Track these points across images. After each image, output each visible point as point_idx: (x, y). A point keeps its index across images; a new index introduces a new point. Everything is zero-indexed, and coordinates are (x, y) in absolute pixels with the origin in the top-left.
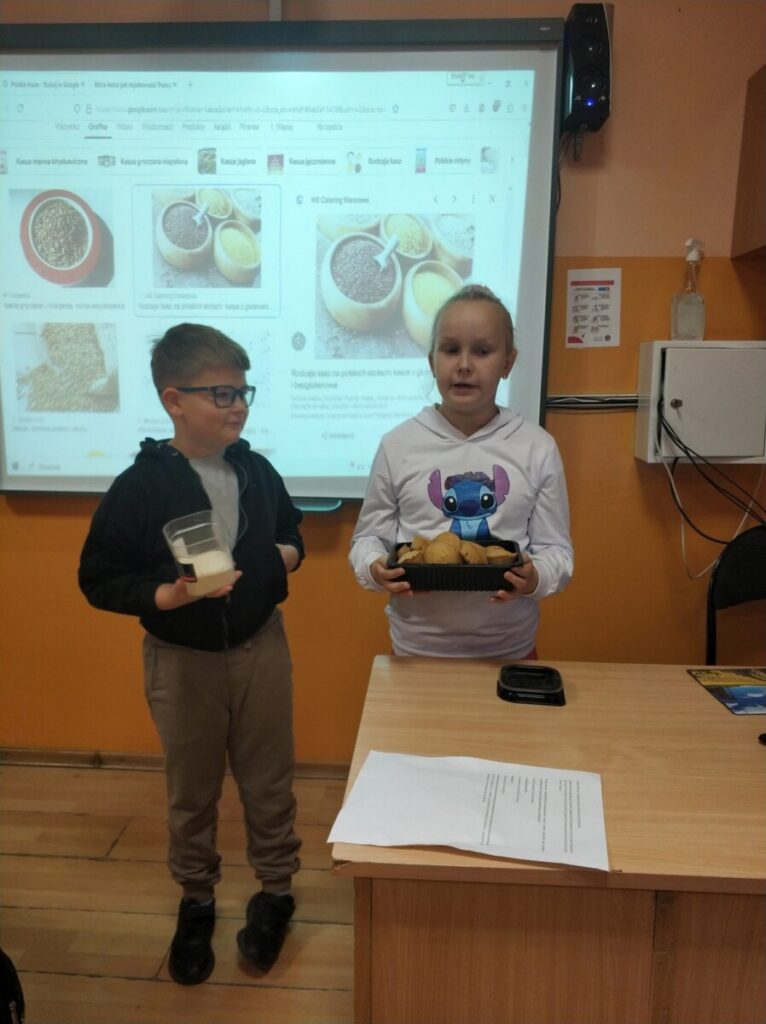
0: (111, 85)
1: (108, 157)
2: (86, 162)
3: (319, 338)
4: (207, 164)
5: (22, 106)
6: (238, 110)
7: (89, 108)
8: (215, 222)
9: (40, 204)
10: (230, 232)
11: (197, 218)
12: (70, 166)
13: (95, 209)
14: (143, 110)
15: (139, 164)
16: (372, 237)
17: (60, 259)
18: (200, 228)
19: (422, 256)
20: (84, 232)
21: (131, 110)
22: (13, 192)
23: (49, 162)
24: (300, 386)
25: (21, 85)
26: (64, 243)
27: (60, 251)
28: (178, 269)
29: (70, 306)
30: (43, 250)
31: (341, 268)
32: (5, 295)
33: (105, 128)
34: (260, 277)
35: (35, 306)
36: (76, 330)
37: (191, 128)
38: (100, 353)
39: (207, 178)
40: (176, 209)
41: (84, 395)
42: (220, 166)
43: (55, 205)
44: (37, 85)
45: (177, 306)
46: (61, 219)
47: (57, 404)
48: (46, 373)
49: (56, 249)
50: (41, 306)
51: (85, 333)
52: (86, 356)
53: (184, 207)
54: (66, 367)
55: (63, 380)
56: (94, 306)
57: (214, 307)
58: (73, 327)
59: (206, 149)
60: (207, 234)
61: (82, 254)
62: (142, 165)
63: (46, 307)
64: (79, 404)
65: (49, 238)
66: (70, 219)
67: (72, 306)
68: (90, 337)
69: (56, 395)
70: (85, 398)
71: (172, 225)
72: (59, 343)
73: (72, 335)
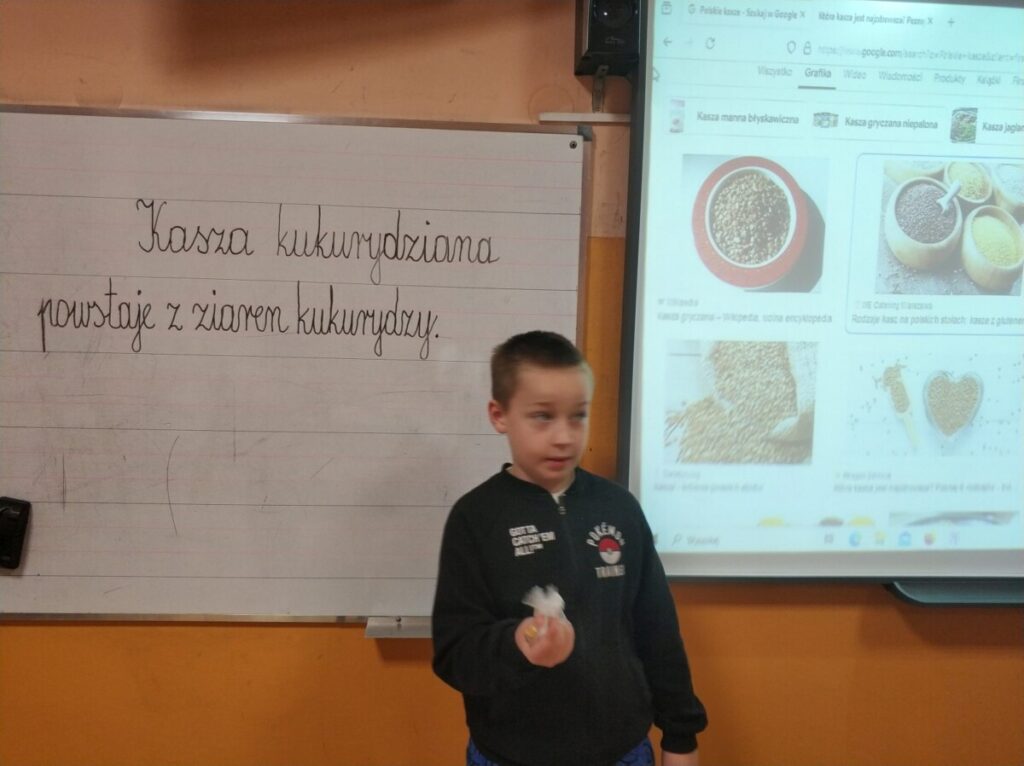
0: (841, 18)
1: (828, 114)
2: (796, 121)
4: (963, 129)
5: (713, 40)
6: (1012, 58)
7: (808, 46)
8: (967, 207)
9: (724, 178)
10: (987, 221)
11: (944, 202)
12: (774, 124)
13: (805, 185)
14: (883, 53)
15: (870, 126)
17: (746, 252)
18: (947, 214)
20: (786, 216)
21: (866, 53)
22: (688, 158)
23: (744, 119)
25: (714, 12)
26: (755, 230)
27: (748, 242)
28: (910, 270)
29: (755, 318)
32: (661, 301)
33: (828, 74)
35: (703, 317)
36: (760, 350)
37: (946, 79)
38: (792, 383)
39: (964, 148)
40: (916, 188)
41: (762, 441)
42: (981, 135)
43: (746, 177)
44: (738, 13)
45: (905, 320)
46: (752, 198)
47: (722, 453)
48: (711, 410)
49: (742, 239)
50: (712, 318)
51: (772, 355)
52: (771, 387)
53: (926, 187)
54: (740, 402)
55: (734, 419)
56: (788, 318)
57: (955, 321)
58: (755, 347)
59: (963, 109)
60: (954, 224)
61: (779, 247)
62: (874, 128)
63: (719, 318)
64: (755, 452)
65: (734, 223)
66: (767, 198)
67: (757, 317)
68: (779, 360)
69: (722, 441)
70: (763, 445)
71: (908, 209)
72: (733, 369)
73: (754, 358)
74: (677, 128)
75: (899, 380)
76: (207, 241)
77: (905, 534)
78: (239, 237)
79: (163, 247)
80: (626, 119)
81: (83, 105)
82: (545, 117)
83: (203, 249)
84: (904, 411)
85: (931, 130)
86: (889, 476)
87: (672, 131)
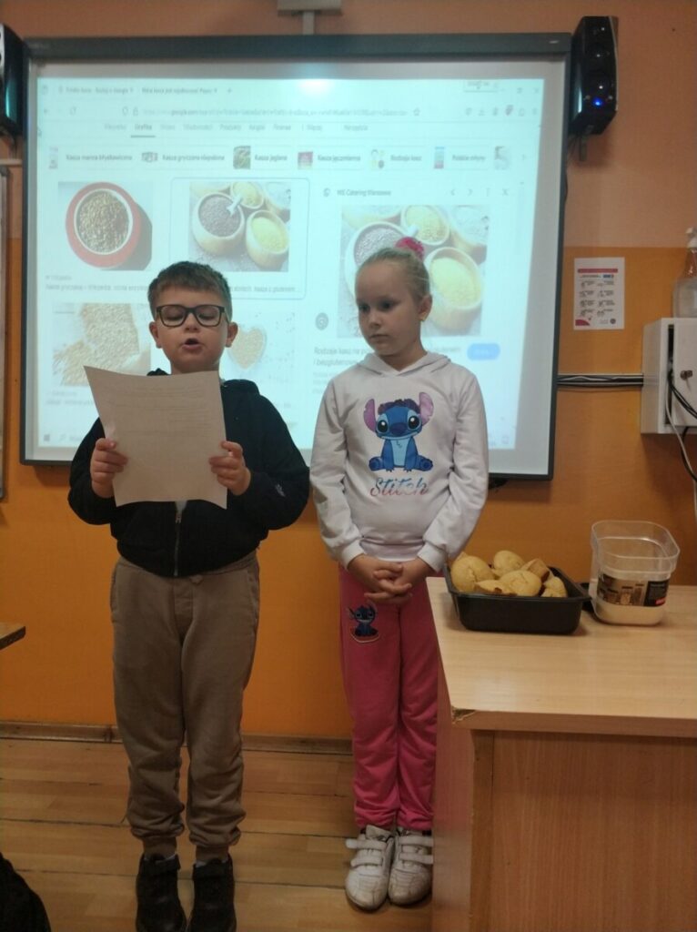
0: (156, 91)
1: (151, 153)
2: (130, 158)
3: (341, 318)
4: (242, 159)
5: (75, 109)
6: (272, 112)
7: (136, 110)
8: (247, 212)
9: (86, 196)
10: (261, 221)
11: (231, 209)
12: (116, 161)
13: (138, 199)
14: (185, 112)
15: (179, 160)
16: (394, 226)
17: (101, 244)
18: (234, 217)
19: (440, 243)
20: (126, 220)
21: (174, 113)
22: (61, 184)
23: (96, 158)
24: (322, 363)
25: (75, 90)
26: (106, 230)
27: (102, 237)
28: (211, 254)
29: (109, 288)
31: (363, 254)
32: (48, 277)
34: (288, 263)
35: (75, 288)
36: (113, 310)
37: (228, 128)
38: (134, 331)
39: (241, 172)
40: (212, 200)
42: (253, 162)
43: (99, 196)
44: (90, 91)
46: (103, 209)
48: (82, 350)
49: (98, 236)
50: (81, 288)
51: (121, 313)
52: (121, 334)
53: (219, 199)
54: (101, 344)
55: (97, 356)
56: (130, 288)
57: (245, 289)
58: (109, 307)
59: (242, 147)
60: (239, 223)
61: (123, 240)
62: (182, 161)
63: (86, 288)
65: (92, 226)
66: (113, 209)
68: (126, 316)
71: (207, 214)
72: (96, 322)
73: (109, 314)
85: (220, 162)
87: (51, 167)
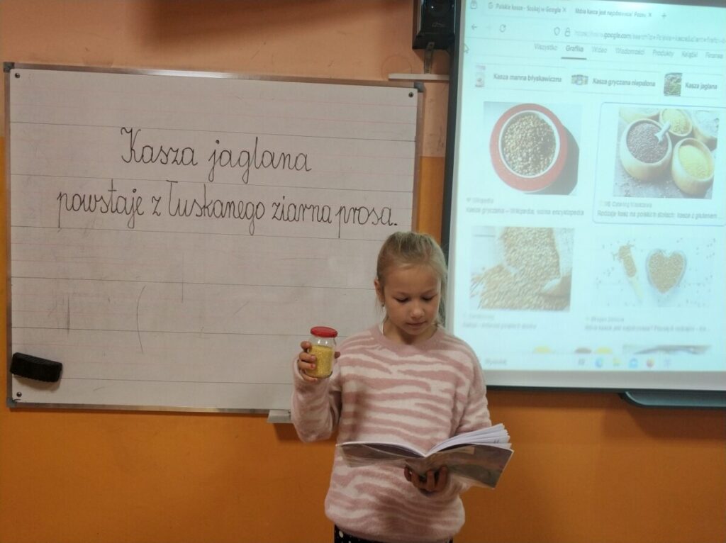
0: (591, 13)
1: (582, 76)
2: (560, 80)
4: (672, 87)
5: (505, 26)
6: (705, 40)
7: (568, 31)
8: (675, 139)
9: (512, 118)
10: (689, 149)
11: (659, 135)
12: (545, 83)
13: (565, 123)
14: (618, 36)
15: (610, 84)
17: (526, 167)
18: (661, 144)
20: (553, 143)
21: (607, 35)
22: (487, 104)
23: (525, 79)
25: (506, 7)
26: (533, 153)
27: (528, 161)
28: (638, 180)
30: (510, 159)
32: (468, 200)
33: (581, 50)
34: (712, 190)
35: (497, 211)
36: (535, 234)
37: (660, 54)
38: (556, 256)
39: (672, 100)
40: (640, 126)
41: (536, 294)
42: (684, 90)
43: (526, 117)
44: (521, 8)
45: (633, 214)
46: (530, 131)
47: (509, 302)
48: (501, 273)
49: (523, 158)
50: (502, 211)
51: (543, 237)
52: (543, 258)
53: (647, 125)
54: (521, 268)
55: (517, 280)
56: (554, 212)
57: (667, 215)
58: (531, 231)
59: (673, 74)
60: (667, 149)
61: (548, 164)
62: (612, 85)
63: (507, 211)
64: (531, 303)
65: (518, 148)
66: (539, 131)
67: (533, 211)
68: (548, 240)
69: (509, 294)
70: (537, 297)
71: (635, 140)
72: (517, 246)
73: (531, 239)
74: (480, 84)
75: (629, 254)
76: (167, 156)
77: (634, 360)
78: (188, 154)
79: (138, 160)
80: (446, 78)
81: (87, 65)
82: (393, 76)
83: (164, 161)
84: (633, 276)
85: (650, 87)
86: (623, 320)
87: (477, 86)
